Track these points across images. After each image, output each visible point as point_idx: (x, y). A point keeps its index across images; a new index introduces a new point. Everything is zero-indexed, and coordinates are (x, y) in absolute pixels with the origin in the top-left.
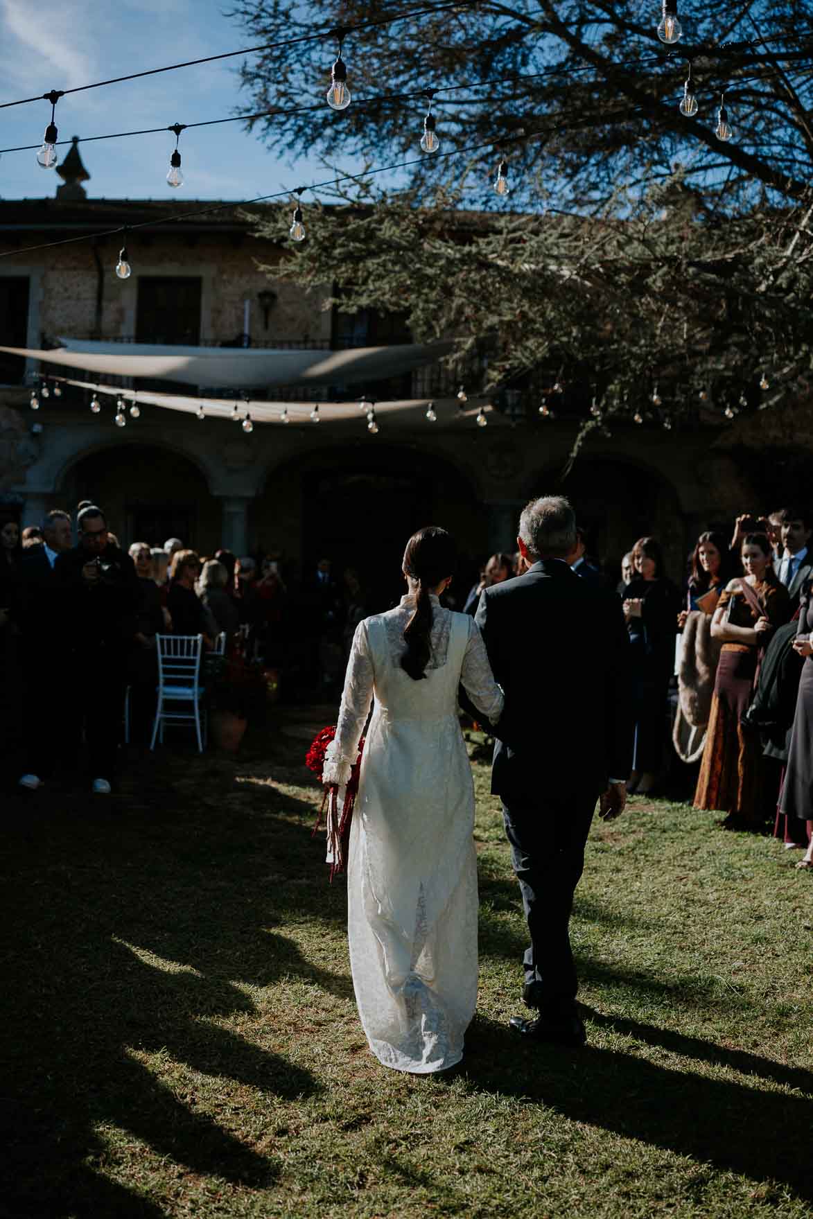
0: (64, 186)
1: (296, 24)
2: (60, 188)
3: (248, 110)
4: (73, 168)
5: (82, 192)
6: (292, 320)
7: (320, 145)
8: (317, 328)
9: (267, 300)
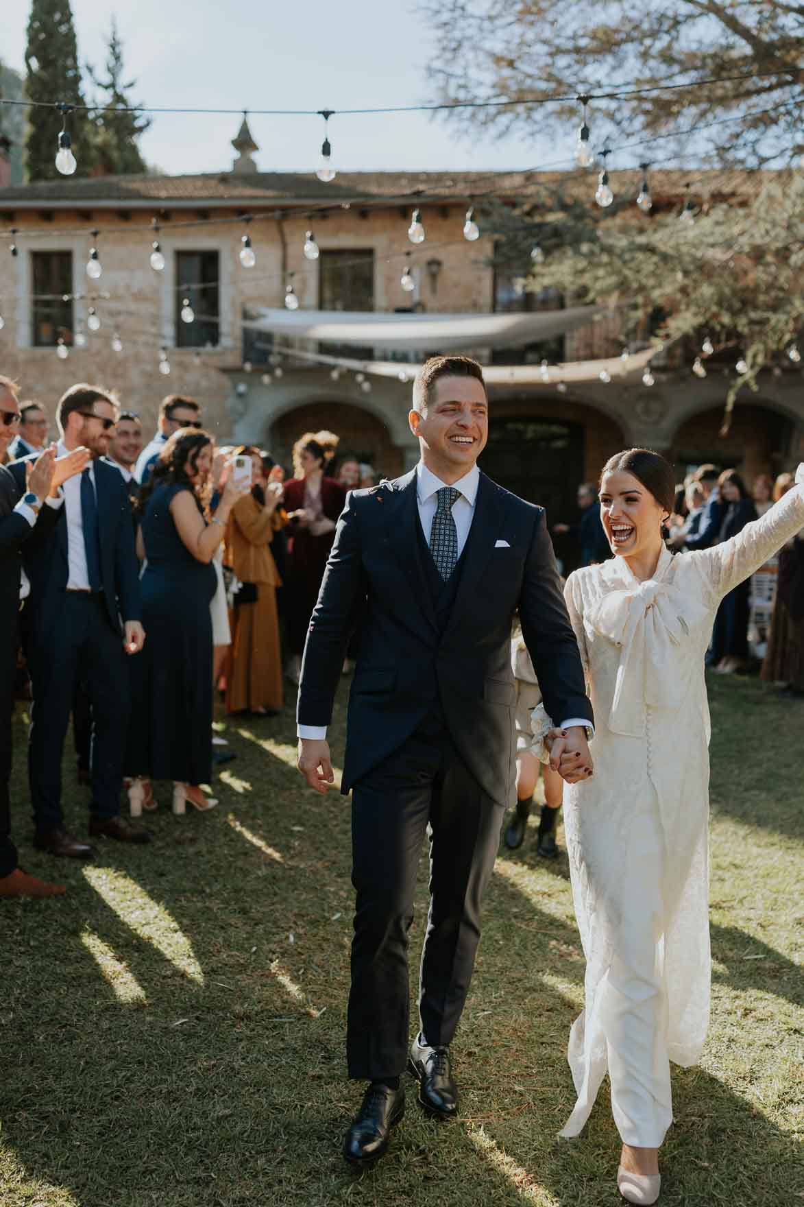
0: (239, 160)
1: (472, 16)
2: (236, 162)
3: (430, 102)
4: (244, 142)
5: (253, 164)
6: (456, 285)
7: (493, 130)
8: (480, 292)
9: (434, 268)
